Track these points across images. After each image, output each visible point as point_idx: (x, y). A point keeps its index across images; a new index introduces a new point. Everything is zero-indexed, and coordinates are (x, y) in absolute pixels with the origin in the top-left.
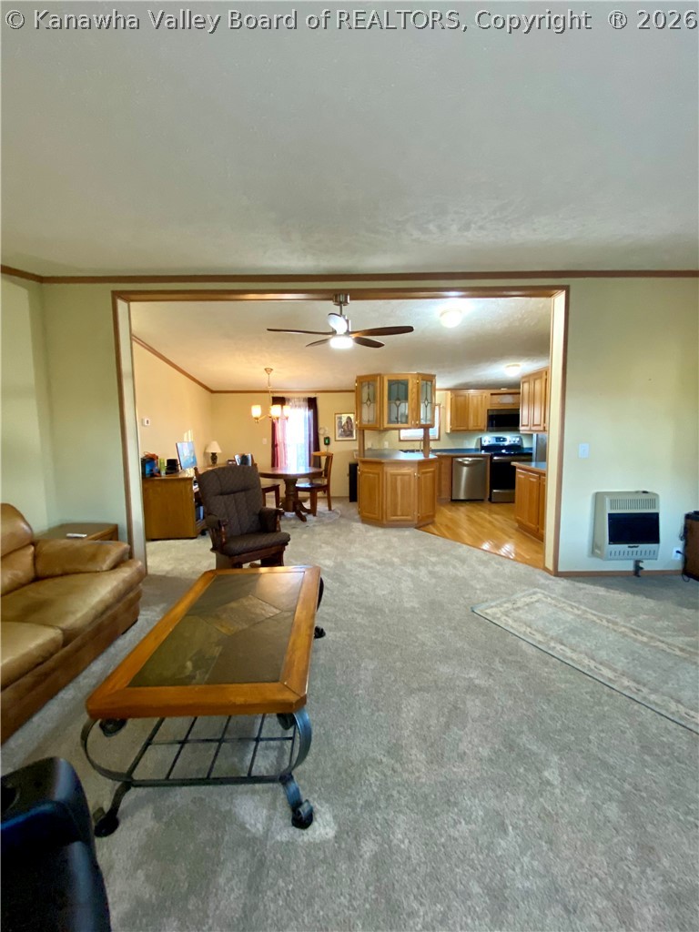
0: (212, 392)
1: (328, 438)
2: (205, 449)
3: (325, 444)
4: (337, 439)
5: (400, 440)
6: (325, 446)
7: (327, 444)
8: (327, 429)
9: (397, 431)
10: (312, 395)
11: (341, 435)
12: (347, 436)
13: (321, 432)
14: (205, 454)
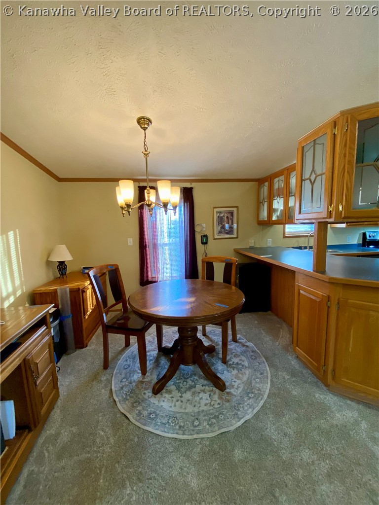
0: (60, 180)
1: (206, 236)
2: (49, 256)
3: (203, 243)
4: (216, 237)
5: (285, 237)
6: (202, 246)
7: (205, 243)
8: (204, 225)
9: (282, 226)
10: (188, 185)
11: (220, 232)
12: (227, 233)
13: (197, 229)
14: (49, 263)
